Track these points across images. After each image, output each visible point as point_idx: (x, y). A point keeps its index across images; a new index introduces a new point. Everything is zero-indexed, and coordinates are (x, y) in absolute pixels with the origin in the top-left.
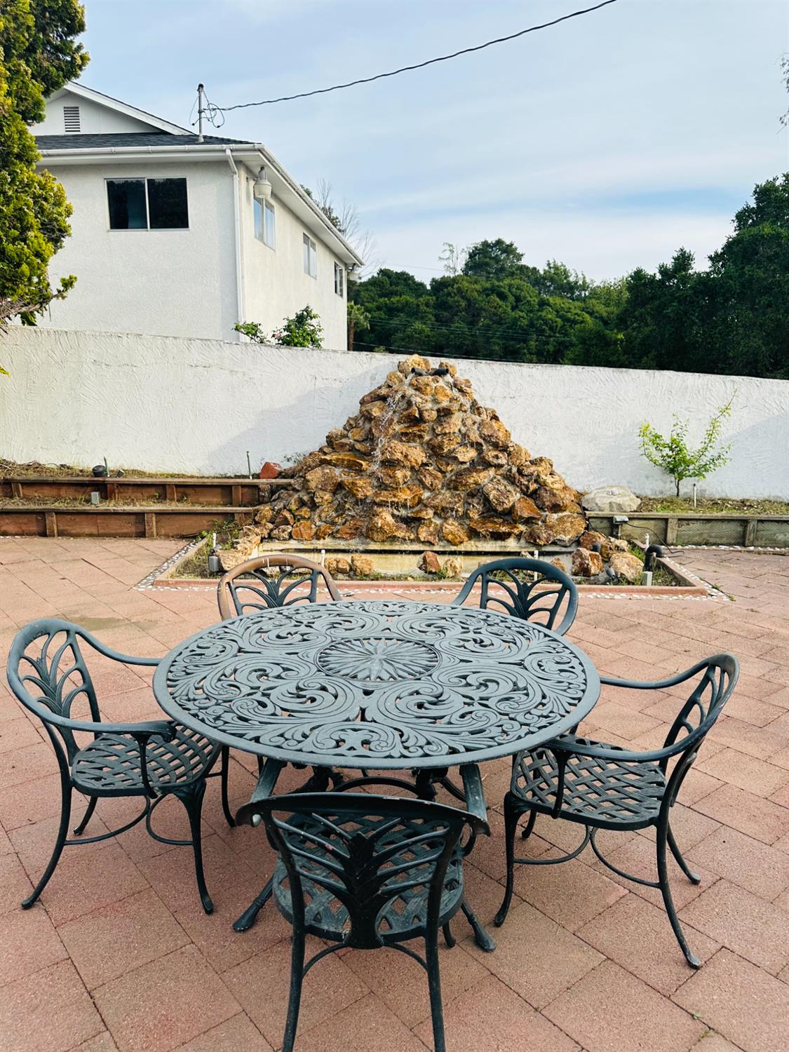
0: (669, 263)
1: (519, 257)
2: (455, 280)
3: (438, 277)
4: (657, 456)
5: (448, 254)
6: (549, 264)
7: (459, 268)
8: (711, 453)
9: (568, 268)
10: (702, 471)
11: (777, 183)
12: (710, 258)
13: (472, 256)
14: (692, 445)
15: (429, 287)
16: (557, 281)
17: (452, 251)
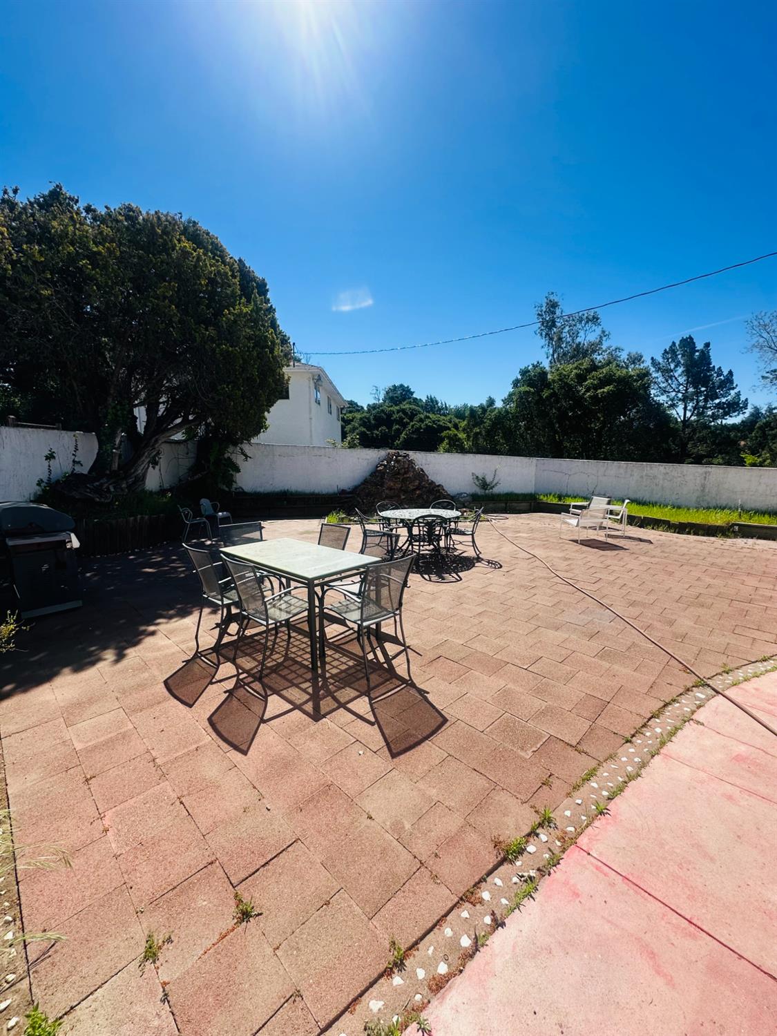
0: (484, 403)
1: (412, 393)
2: (381, 405)
3: (371, 403)
4: (477, 483)
5: (375, 391)
6: (428, 397)
7: (381, 399)
8: (495, 482)
9: (437, 399)
10: (492, 488)
11: (529, 368)
12: (502, 400)
13: (387, 393)
14: (489, 480)
15: (366, 409)
16: (432, 405)
17: (377, 390)
